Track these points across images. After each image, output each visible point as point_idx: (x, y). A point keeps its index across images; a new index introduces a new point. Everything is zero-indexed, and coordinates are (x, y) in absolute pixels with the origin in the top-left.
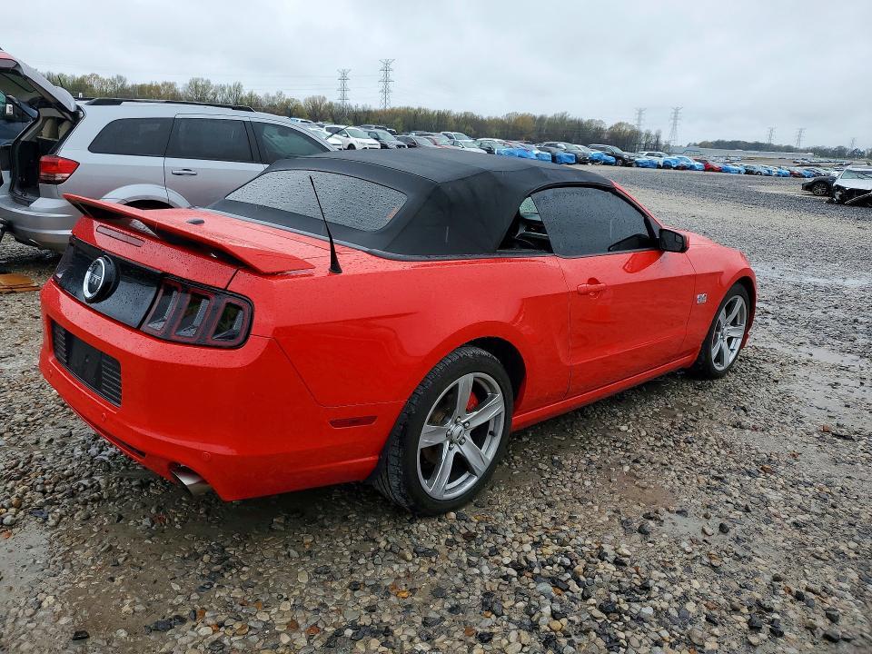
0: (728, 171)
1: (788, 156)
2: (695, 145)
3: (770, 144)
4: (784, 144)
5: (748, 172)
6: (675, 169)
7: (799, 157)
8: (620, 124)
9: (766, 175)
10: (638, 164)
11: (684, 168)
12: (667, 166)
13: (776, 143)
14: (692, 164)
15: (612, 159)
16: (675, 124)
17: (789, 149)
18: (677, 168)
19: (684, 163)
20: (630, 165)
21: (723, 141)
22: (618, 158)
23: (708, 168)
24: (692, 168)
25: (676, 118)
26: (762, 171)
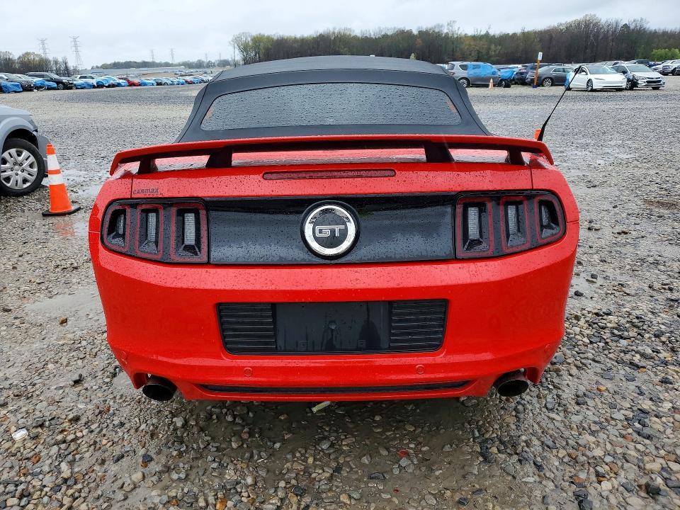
0: (145, 84)
1: (169, 69)
2: (97, 67)
3: (154, 62)
4: (163, 61)
5: (159, 84)
6: (107, 87)
7: (177, 70)
8: (27, 54)
9: (171, 84)
10: (77, 87)
11: (113, 86)
12: (100, 85)
13: (157, 61)
14: (118, 82)
15: (55, 85)
16: (77, 51)
17: (167, 65)
18: (109, 86)
19: (113, 82)
20: (71, 88)
21: (118, 63)
22: (58, 82)
23: (131, 84)
24: (119, 85)
25: (76, 46)
26: (167, 82)
